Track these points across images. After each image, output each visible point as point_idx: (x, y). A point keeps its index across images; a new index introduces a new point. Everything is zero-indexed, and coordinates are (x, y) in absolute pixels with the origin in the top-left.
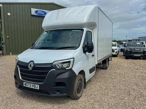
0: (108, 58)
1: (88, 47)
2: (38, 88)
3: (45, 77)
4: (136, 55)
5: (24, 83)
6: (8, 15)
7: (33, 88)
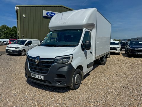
0: (106, 55)
1: (86, 45)
2: (43, 79)
3: (49, 69)
4: (138, 54)
5: (32, 74)
6: (24, 16)
7: (39, 78)
